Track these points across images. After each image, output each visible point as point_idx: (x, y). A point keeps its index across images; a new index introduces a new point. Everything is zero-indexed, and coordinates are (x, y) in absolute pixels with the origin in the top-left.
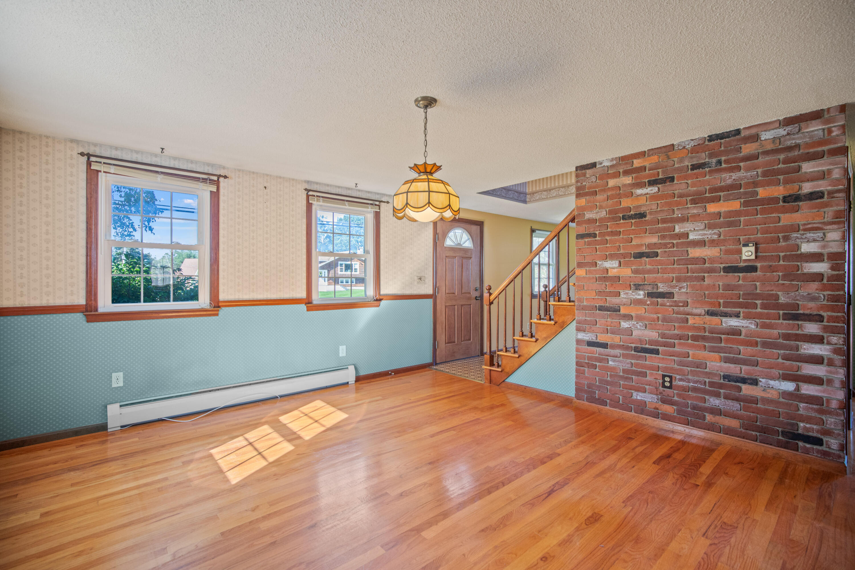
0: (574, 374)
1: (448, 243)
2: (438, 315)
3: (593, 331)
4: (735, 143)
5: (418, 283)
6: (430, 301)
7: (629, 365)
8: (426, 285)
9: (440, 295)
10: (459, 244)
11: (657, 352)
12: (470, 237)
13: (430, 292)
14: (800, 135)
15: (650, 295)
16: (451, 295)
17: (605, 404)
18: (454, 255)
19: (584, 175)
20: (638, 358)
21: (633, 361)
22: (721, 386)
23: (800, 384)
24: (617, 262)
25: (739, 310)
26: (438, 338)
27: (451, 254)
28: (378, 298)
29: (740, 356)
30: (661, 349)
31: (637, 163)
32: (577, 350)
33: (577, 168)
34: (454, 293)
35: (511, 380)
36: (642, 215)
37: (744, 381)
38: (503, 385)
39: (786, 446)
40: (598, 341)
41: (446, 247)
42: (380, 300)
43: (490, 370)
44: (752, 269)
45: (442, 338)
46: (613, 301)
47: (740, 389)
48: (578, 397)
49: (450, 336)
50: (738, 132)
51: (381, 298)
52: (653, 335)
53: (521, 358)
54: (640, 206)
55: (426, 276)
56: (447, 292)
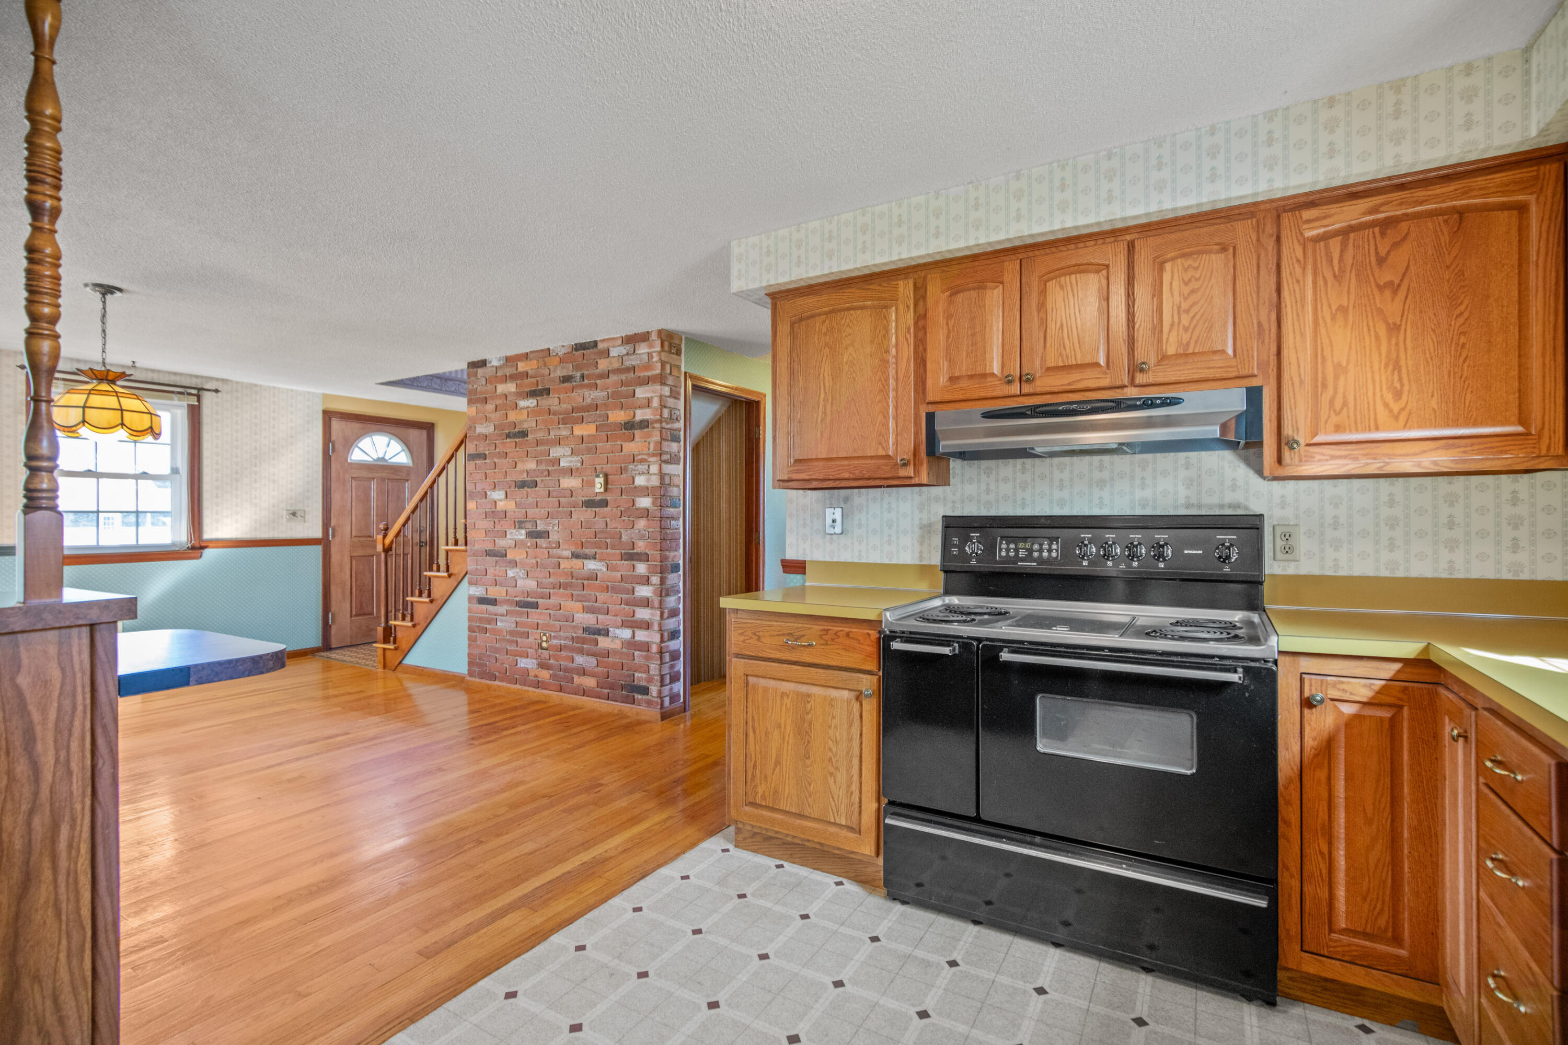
0: (466, 642)
1: (356, 456)
2: (335, 569)
3: (483, 584)
4: (593, 357)
5: (289, 520)
6: (319, 549)
7: (514, 625)
8: (307, 524)
9: (337, 539)
10: (383, 459)
11: (535, 606)
12: (405, 448)
13: (318, 533)
14: (634, 357)
15: (530, 535)
16: (364, 539)
17: (495, 678)
18: (370, 475)
19: (476, 375)
20: (520, 614)
21: (518, 619)
22: (583, 641)
23: (636, 630)
24: (504, 493)
25: (594, 550)
26: (334, 607)
27: (364, 474)
28: (197, 545)
29: (597, 604)
30: (540, 601)
31: (522, 366)
32: (470, 611)
33: (469, 364)
34: (370, 536)
35: (410, 660)
36: (524, 434)
37: (598, 632)
38: (399, 668)
39: (626, 700)
40: (488, 596)
41: (351, 464)
42: (203, 548)
43: (384, 649)
44: (604, 503)
45: (342, 607)
46: (502, 543)
47: (596, 643)
48: (471, 673)
49: (361, 604)
50: (595, 343)
51: (203, 544)
52: (531, 584)
53: (418, 627)
54: (522, 422)
55: (306, 509)
56: (354, 534)
